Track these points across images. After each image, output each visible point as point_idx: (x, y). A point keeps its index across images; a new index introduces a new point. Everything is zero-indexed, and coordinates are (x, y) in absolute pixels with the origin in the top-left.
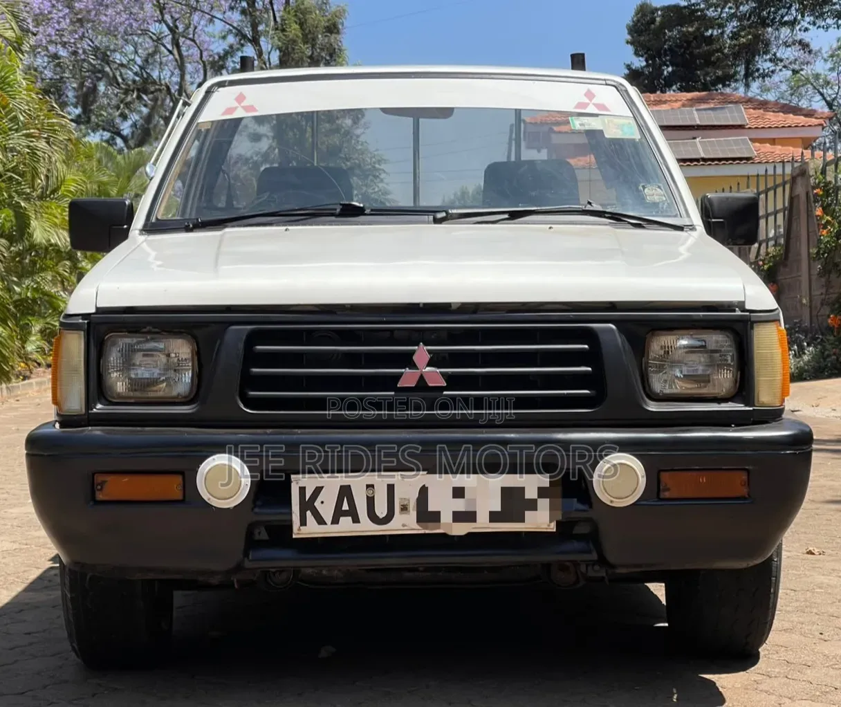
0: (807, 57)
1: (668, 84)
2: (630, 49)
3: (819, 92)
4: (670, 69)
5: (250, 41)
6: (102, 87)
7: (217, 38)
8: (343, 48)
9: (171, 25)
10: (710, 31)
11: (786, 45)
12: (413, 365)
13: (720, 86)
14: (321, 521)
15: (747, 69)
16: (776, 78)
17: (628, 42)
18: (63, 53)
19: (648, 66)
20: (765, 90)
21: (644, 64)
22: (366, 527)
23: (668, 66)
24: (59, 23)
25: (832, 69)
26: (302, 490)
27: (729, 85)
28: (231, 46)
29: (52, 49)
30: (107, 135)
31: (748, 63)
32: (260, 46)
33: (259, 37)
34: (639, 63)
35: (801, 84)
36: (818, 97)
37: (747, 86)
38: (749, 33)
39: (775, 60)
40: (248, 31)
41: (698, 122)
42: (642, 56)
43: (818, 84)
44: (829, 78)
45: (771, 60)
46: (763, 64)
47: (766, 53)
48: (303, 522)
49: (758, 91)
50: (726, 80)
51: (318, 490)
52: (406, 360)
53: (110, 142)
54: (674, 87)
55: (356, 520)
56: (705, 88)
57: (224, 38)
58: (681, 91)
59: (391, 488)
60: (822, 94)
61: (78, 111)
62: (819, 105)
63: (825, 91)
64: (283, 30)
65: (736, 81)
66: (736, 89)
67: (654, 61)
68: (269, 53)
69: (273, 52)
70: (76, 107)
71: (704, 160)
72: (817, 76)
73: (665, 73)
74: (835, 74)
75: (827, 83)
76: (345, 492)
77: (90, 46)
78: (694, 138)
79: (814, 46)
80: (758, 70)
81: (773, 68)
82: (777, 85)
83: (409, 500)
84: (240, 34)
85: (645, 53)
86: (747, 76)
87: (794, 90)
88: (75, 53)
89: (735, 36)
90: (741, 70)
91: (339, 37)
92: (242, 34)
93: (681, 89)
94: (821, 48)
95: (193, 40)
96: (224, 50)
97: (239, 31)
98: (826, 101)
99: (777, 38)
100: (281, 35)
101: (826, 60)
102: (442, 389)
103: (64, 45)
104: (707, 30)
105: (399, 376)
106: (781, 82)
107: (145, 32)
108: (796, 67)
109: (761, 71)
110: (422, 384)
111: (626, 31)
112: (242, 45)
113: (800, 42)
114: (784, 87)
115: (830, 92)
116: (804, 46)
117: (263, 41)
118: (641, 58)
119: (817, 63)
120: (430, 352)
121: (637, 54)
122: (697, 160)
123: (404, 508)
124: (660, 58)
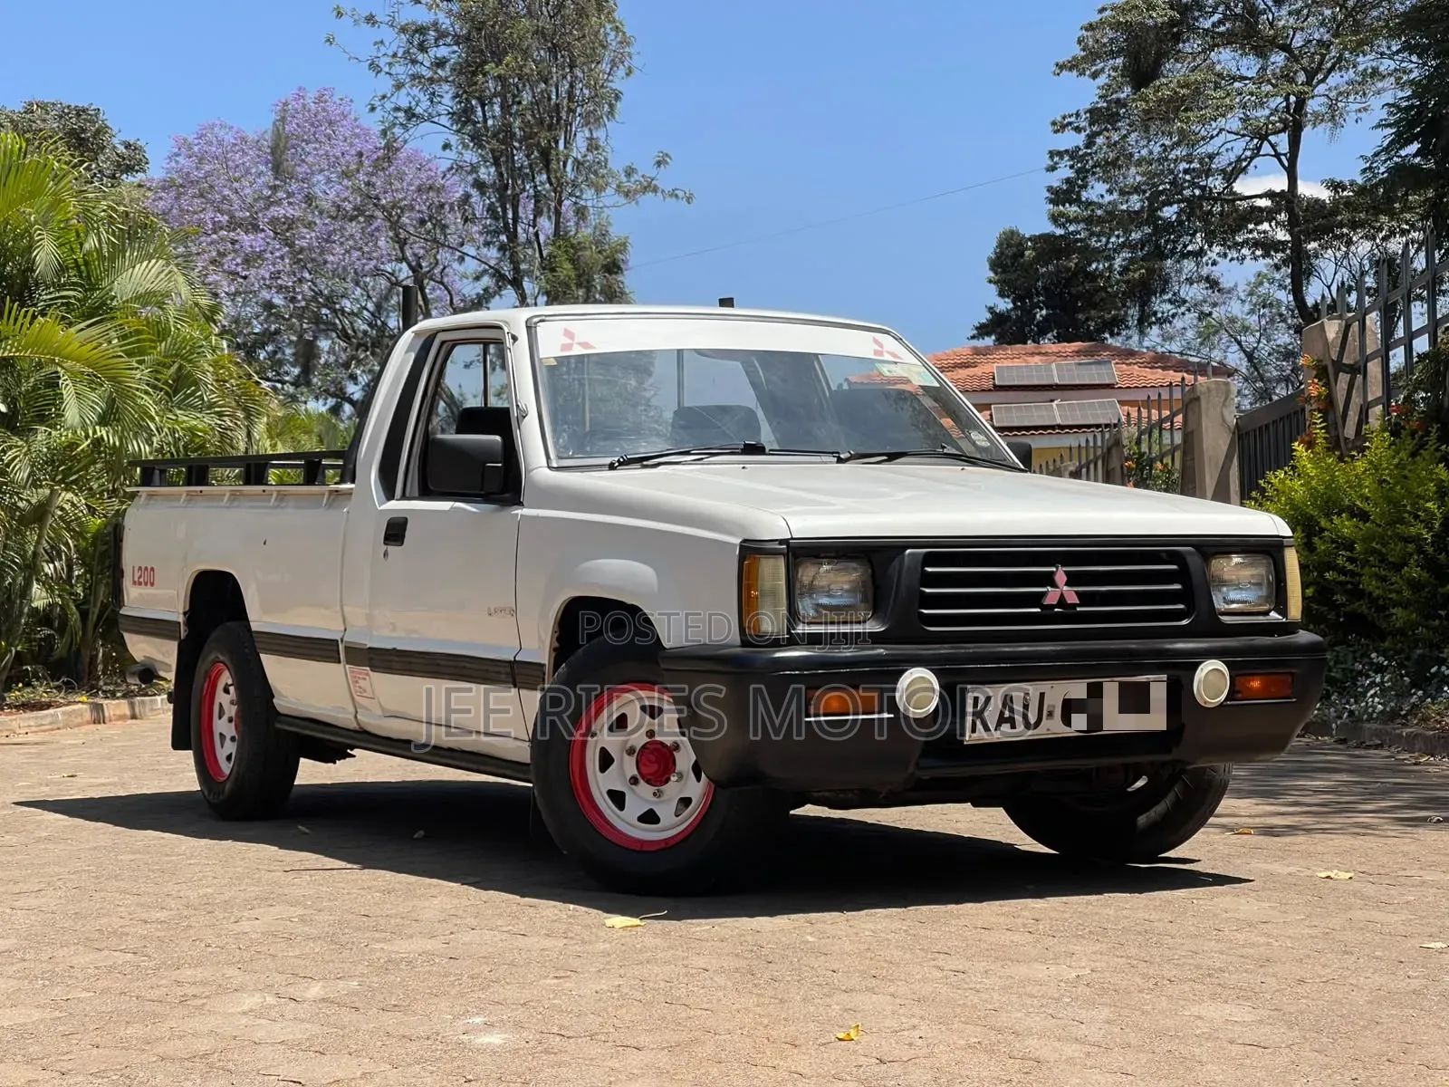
0: (1216, 296)
1: (1042, 332)
2: (993, 289)
3: (1236, 340)
4: (1044, 312)
5: (511, 282)
6: (324, 344)
7: (471, 279)
8: (627, 290)
9: (414, 264)
10: (1094, 266)
11: (1190, 281)
12: (1054, 585)
13: (1107, 335)
14: (987, 729)
15: (1142, 311)
16: (1178, 323)
17: (990, 281)
18: (278, 300)
19: (1016, 308)
20: (1168, 338)
21: (1010, 306)
22: (1020, 733)
23: (1041, 309)
24: (274, 264)
25: (1252, 312)
26: (976, 700)
27: (1119, 334)
28: (486, 290)
29: (265, 294)
30: (331, 402)
31: (1144, 303)
32: (524, 290)
33: (522, 277)
34: (1004, 305)
35: (1212, 330)
36: (1235, 347)
37: (1142, 333)
38: (1142, 267)
39: (1178, 301)
40: (507, 269)
41: (1057, 381)
42: (1008, 297)
43: (1235, 330)
44: (1247, 323)
45: (1170, 301)
46: (1161, 306)
47: (1163, 292)
48: (974, 730)
49: (1159, 340)
50: (1115, 325)
51: (988, 699)
52: (1049, 580)
53: (335, 410)
54: (1049, 335)
55: (1013, 727)
56: (1088, 337)
57: (477, 278)
58: (1059, 342)
59: (1042, 695)
60: (1239, 343)
61: (296, 371)
62: (1235, 358)
63: (1243, 338)
64: (553, 270)
65: (1127, 327)
66: (1129, 338)
67: (1024, 303)
68: (536, 298)
69: (540, 297)
70: (294, 366)
71: (1062, 427)
72: (1233, 320)
73: (1038, 316)
74: (1255, 318)
75: (1246, 329)
76: (1007, 701)
77: (313, 290)
78: (1052, 401)
79: (1226, 283)
80: (1155, 313)
81: (1174, 311)
82: (1180, 334)
83: (1054, 707)
84: (498, 275)
85: (1013, 293)
86: (1141, 322)
87: (1206, 337)
88: (293, 300)
89: (1125, 270)
90: (1134, 312)
91: (620, 278)
92: (499, 272)
93: (1060, 338)
94: (1236, 286)
95: (442, 283)
96: (478, 294)
97: (497, 271)
98: (1244, 351)
99: (1179, 271)
100: (550, 276)
101: (1243, 301)
102: (1075, 606)
103: (280, 289)
104: (1090, 265)
105: (1044, 594)
106: (1184, 329)
107: (377, 272)
108: (1206, 309)
109: (1159, 315)
110: (1062, 602)
111: (987, 266)
112: (500, 288)
113: (1208, 279)
114: (1190, 334)
115: (1252, 339)
116: (1213, 284)
117: (527, 284)
118: (1007, 300)
119: (1232, 303)
120: (1065, 572)
121: (1002, 295)
122: (1053, 427)
123: (1050, 714)
124: (1031, 299)
